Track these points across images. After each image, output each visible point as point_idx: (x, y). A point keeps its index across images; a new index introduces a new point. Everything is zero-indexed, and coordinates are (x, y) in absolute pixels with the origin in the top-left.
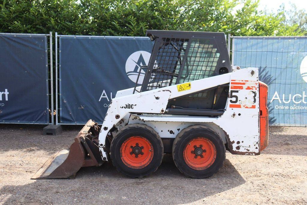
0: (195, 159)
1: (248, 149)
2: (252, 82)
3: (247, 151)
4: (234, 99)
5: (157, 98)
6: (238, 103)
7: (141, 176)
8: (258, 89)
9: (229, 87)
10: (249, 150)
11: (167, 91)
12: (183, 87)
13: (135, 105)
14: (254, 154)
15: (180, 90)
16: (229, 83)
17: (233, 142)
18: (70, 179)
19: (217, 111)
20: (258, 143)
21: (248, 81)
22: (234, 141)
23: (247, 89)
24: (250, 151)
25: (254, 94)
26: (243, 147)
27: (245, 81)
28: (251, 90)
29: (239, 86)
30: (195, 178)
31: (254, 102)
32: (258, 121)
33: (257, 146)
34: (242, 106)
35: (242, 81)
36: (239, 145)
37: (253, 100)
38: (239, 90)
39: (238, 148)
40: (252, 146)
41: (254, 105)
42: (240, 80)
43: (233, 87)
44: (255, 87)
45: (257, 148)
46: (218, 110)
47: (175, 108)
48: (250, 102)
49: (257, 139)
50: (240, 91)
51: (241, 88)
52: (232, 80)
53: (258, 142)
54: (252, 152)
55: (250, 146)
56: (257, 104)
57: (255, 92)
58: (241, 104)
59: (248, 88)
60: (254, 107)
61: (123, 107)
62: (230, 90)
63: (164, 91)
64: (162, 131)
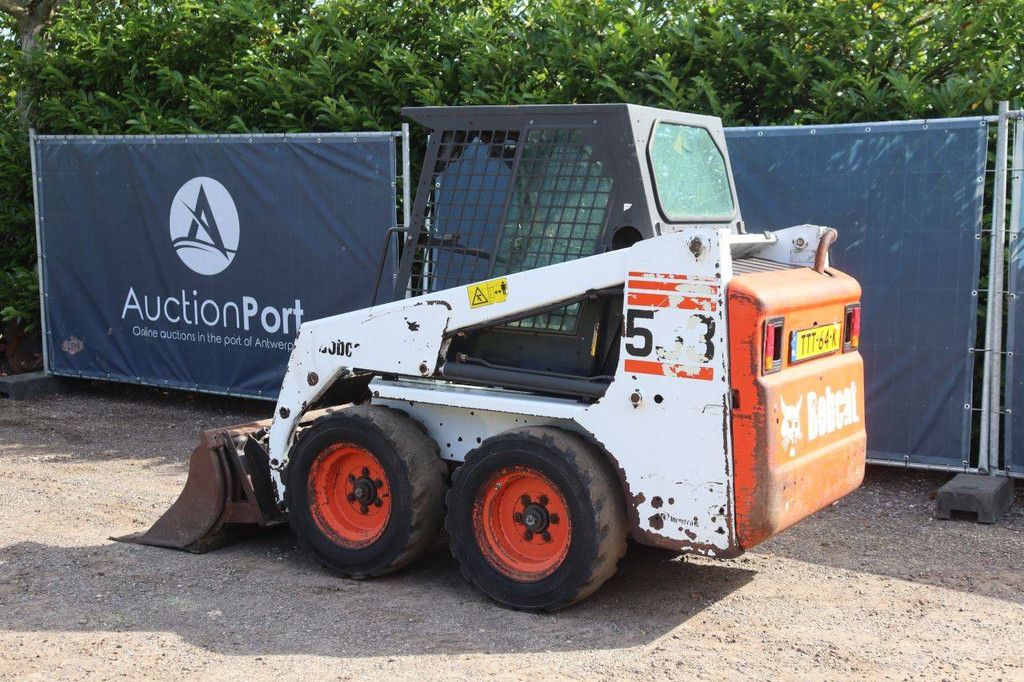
0: (525, 543)
1: (693, 529)
2: (697, 282)
3: (686, 538)
4: (639, 342)
5: (413, 327)
6: (652, 358)
7: (359, 574)
8: (722, 308)
9: (621, 296)
10: (693, 536)
11: (439, 303)
12: (485, 292)
13: (356, 346)
14: (711, 553)
15: (477, 301)
16: (622, 286)
17: (641, 498)
18: (189, 552)
19: (592, 381)
20: (726, 512)
21: (684, 277)
22: (641, 494)
23: (681, 306)
24: (697, 540)
25: (705, 326)
26: (673, 519)
27: (676, 277)
28: (697, 311)
29: (656, 294)
30: (505, 606)
31: (706, 355)
32: (725, 430)
33: (722, 522)
34: (666, 369)
35: (666, 276)
36: (660, 511)
37: (704, 349)
38: (656, 308)
39: (657, 521)
40: (704, 520)
41: (707, 366)
42: (659, 272)
43: (635, 297)
44: (709, 300)
45: (720, 531)
46: (591, 378)
47: (467, 362)
48: (691, 356)
49: (721, 498)
50: (661, 313)
51: (664, 302)
52: (631, 274)
53: (726, 509)
54: (706, 543)
55: (696, 519)
56: (719, 364)
57: (711, 318)
58: (662, 361)
59: (687, 304)
60: (706, 374)
61: (324, 351)
62: (626, 307)
63: (430, 303)
64: (460, 439)
